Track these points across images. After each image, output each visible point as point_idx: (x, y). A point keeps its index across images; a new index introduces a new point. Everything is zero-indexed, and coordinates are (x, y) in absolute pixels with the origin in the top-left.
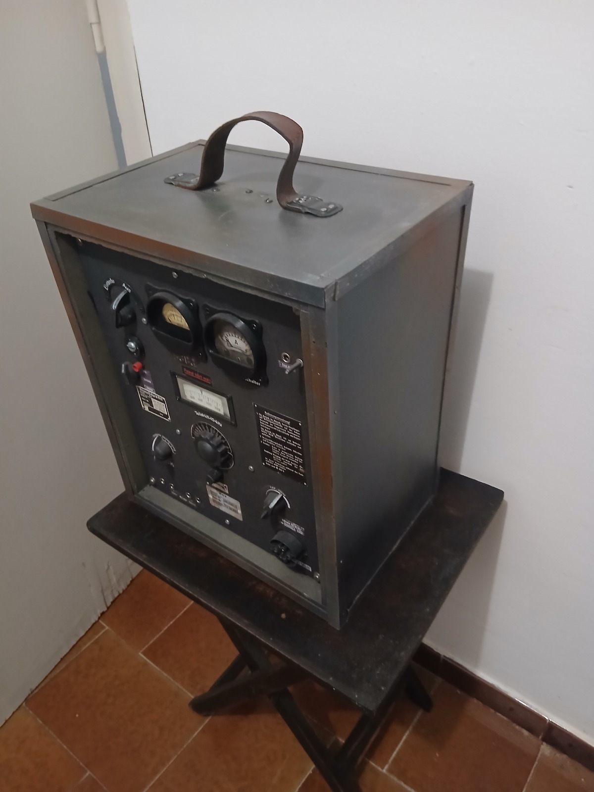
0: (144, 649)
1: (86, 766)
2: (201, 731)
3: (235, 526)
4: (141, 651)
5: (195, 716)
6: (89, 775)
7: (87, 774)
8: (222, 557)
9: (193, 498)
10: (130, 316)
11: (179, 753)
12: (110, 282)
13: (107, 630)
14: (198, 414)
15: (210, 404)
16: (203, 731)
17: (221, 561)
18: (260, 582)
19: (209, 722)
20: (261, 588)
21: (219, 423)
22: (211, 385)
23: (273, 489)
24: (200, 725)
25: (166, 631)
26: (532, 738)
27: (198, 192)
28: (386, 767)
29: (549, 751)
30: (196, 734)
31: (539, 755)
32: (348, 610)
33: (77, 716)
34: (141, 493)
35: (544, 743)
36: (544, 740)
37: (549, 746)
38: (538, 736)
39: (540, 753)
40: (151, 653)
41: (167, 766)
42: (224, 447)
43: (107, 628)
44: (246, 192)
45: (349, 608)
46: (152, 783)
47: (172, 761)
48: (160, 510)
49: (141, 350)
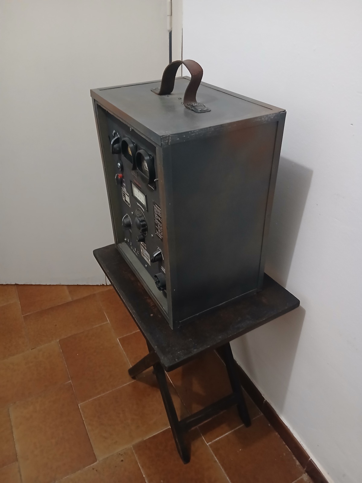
0: (120, 337)
1: (71, 378)
2: (128, 385)
3: (148, 269)
4: (119, 338)
5: (128, 377)
6: (70, 382)
7: (70, 381)
8: (140, 283)
9: (136, 251)
10: (118, 149)
11: (113, 390)
12: (114, 131)
13: (109, 323)
14: (138, 204)
15: (141, 199)
16: (129, 385)
17: (139, 284)
18: (150, 298)
19: (133, 382)
20: (149, 301)
21: (143, 210)
22: (141, 188)
23: (159, 248)
24: (128, 381)
25: (134, 333)
26: (300, 467)
27: (159, 96)
28: (210, 443)
29: (307, 479)
30: (125, 385)
31: (300, 478)
32: (180, 322)
33: (78, 355)
34: (120, 244)
35: (306, 474)
36: (307, 472)
37: (308, 476)
38: (304, 468)
39: (301, 477)
40: (122, 341)
41: (105, 393)
42: (144, 223)
43: (109, 322)
44: (179, 99)
45: (181, 321)
46: (95, 398)
47: (108, 392)
48: (124, 254)
49: (122, 166)
